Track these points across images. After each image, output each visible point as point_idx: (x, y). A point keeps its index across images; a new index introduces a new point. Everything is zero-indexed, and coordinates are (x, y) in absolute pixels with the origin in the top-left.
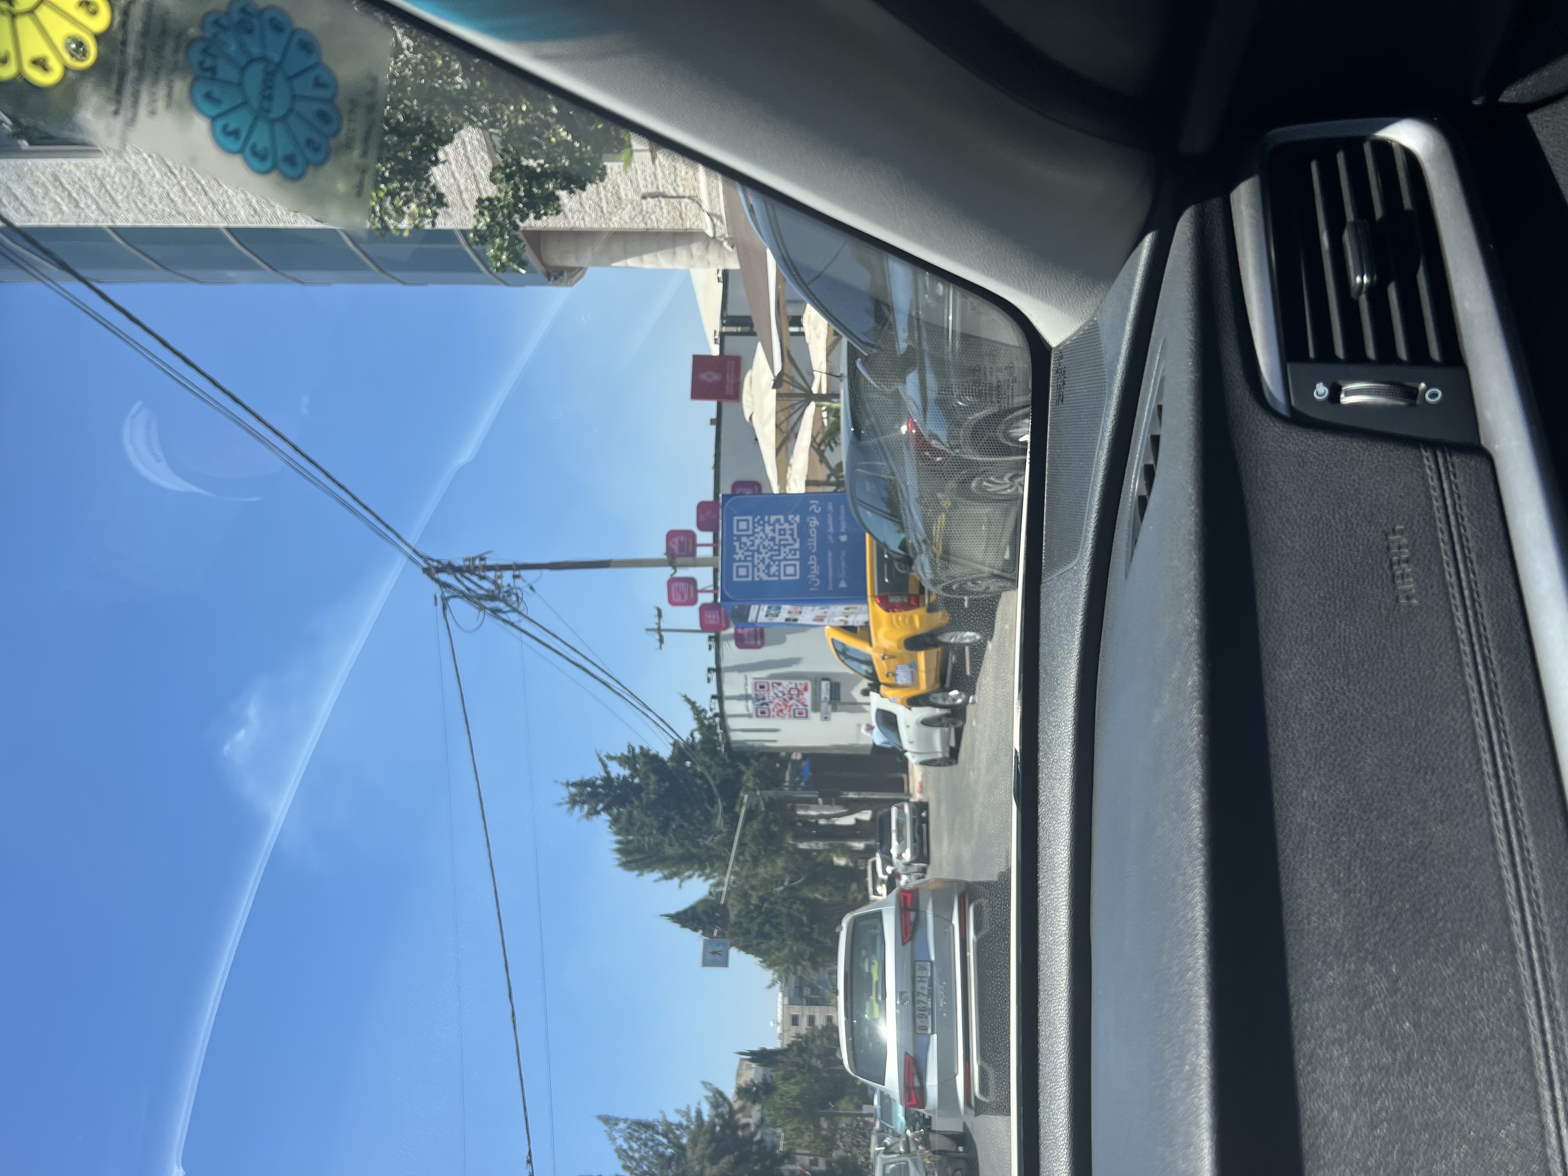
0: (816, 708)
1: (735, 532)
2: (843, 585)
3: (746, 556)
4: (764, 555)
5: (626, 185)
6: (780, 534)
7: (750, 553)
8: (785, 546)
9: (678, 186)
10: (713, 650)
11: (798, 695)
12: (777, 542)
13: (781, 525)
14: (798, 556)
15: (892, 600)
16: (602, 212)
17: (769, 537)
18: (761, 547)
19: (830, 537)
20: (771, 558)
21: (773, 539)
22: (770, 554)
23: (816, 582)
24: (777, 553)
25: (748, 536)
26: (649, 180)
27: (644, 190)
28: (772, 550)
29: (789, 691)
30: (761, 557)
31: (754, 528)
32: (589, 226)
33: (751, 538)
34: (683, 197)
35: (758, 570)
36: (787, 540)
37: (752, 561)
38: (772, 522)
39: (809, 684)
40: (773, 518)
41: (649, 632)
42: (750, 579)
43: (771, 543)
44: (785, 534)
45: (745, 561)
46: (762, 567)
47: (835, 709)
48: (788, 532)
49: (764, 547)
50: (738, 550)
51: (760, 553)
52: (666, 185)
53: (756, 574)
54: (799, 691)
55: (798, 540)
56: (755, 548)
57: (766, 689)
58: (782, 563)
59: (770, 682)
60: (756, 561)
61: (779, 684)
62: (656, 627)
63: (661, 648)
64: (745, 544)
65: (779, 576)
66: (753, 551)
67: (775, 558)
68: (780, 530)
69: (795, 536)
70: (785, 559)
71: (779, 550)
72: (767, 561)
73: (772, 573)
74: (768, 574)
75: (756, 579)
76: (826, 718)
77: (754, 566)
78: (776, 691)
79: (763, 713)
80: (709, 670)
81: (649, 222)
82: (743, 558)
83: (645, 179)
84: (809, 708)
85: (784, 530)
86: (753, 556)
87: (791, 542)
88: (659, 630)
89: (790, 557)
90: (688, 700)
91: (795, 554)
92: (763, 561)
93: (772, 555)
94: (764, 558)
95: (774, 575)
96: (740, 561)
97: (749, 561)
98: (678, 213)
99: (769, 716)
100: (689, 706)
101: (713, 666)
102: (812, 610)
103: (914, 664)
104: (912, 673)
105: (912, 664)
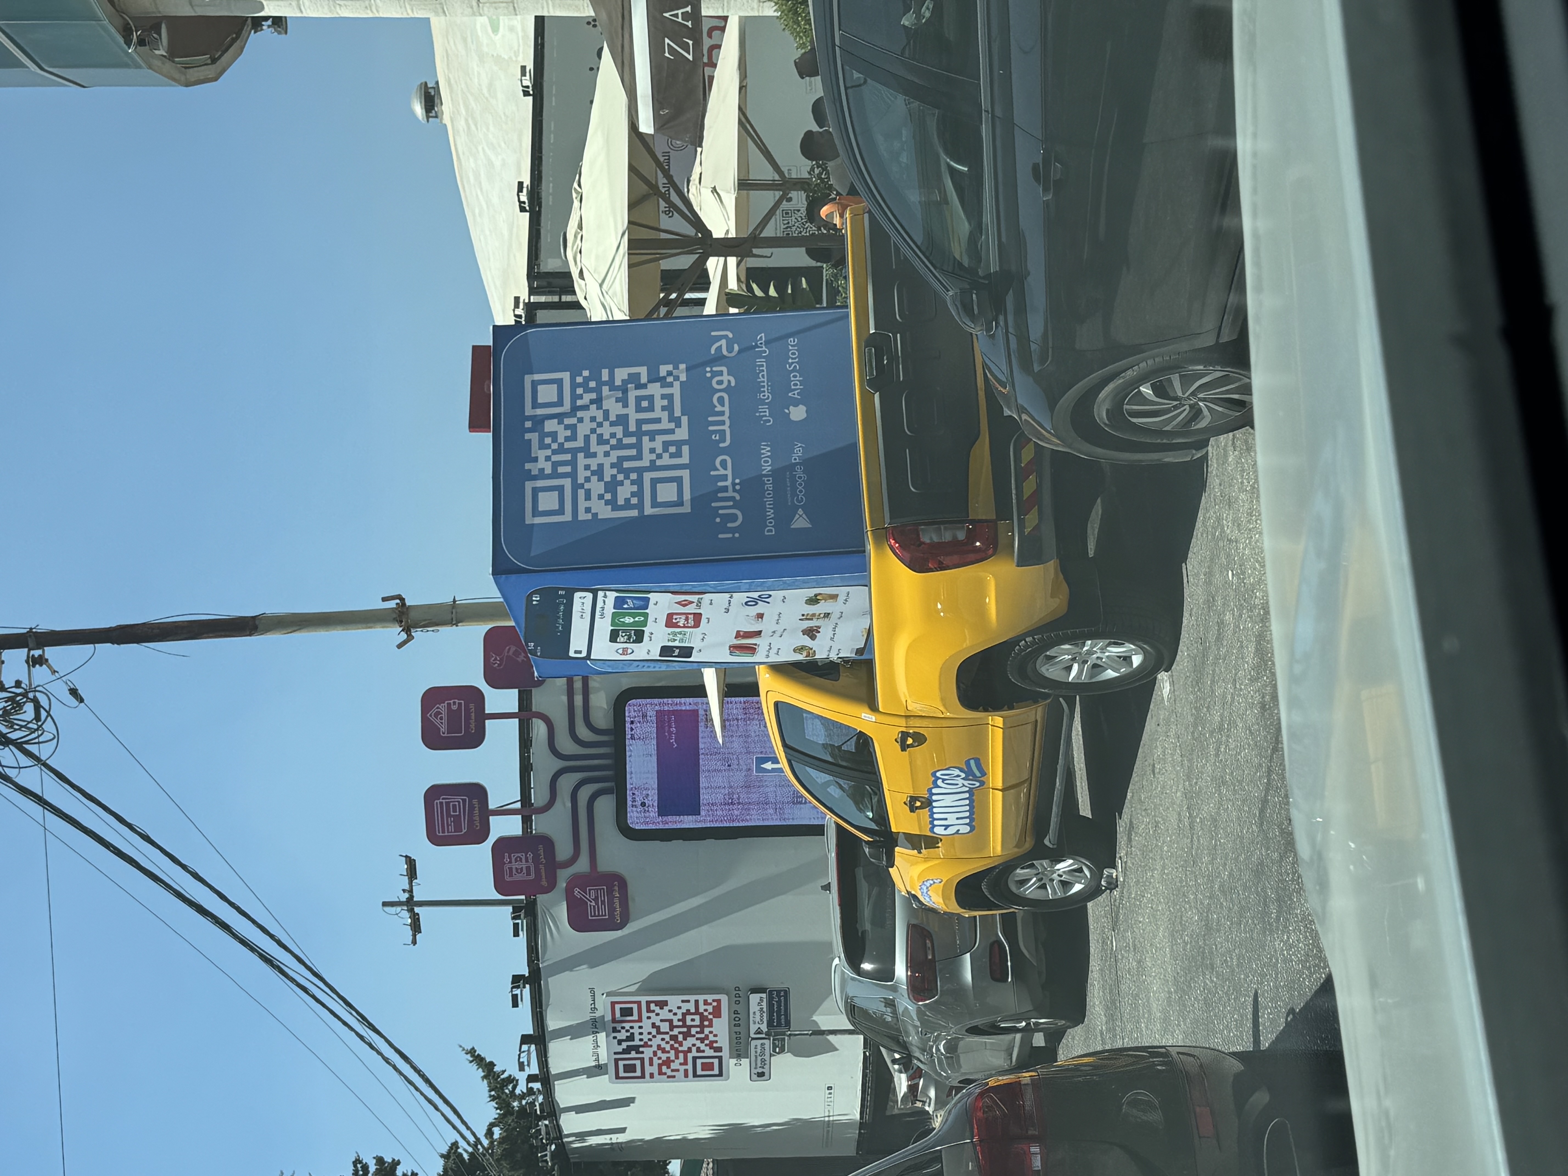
0: (739, 1051)
1: (529, 411)
2: (801, 522)
3: (555, 465)
4: (601, 459)
6: (639, 409)
7: (568, 457)
8: (652, 435)
10: (523, 935)
11: (702, 1027)
12: (632, 428)
13: (640, 386)
14: (685, 459)
15: (928, 536)
17: (613, 418)
18: (594, 438)
19: (764, 411)
20: (617, 465)
21: (622, 420)
22: (615, 455)
23: (734, 518)
24: (633, 452)
25: (560, 417)
28: (620, 446)
29: (683, 1020)
30: (594, 463)
31: (575, 397)
33: (567, 421)
35: (588, 497)
36: (658, 421)
37: (573, 475)
38: (618, 382)
39: (724, 999)
40: (621, 374)
41: (388, 909)
42: (567, 517)
43: (619, 430)
44: (651, 408)
45: (555, 475)
46: (597, 487)
47: (779, 1048)
48: (659, 403)
49: (601, 441)
50: (536, 451)
51: (590, 455)
53: (582, 504)
54: (703, 1018)
55: (685, 420)
56: (580, 443)
57: (635, 1017)
58: (647, 476)
59: (644, 999)
60: (582, 475)
61: (662, 1004)
62: (404, 897)
63: (414, 942)
64: (554, 435)
65: (640, 506)
66: (574, 452)
67: (626, 465)
68: (639, 399)
69: (677, 413)
70: (653, 467)
71: (638, 446)
72: (608, 473)
73: (621, 502)
74: (613, 503)
75: (582, 516)
76: (761, 1075)
77: (576, 487)
78: (656, 1020)
79: (630, 1068)
80: (517, 980)
82: (548, 471)
84: (725, 1054)
85: (651, 398)
86: (573, 463)
87: (665, 425)
88: (410, 903)
89: (666, 460)
90: (478, 1060)
91: (678, 454)
92: (599, 472)
93: (621, 459)
94: (601, 466)
95: (627, 505)
96: (542, 475)
97: (564, 475)
99: (643, 1076)
100: (481, 1073)
101: (524, 970)
102: (727, 611)
103: (978, 761)
104: (971, 791)
105: (972, 762)
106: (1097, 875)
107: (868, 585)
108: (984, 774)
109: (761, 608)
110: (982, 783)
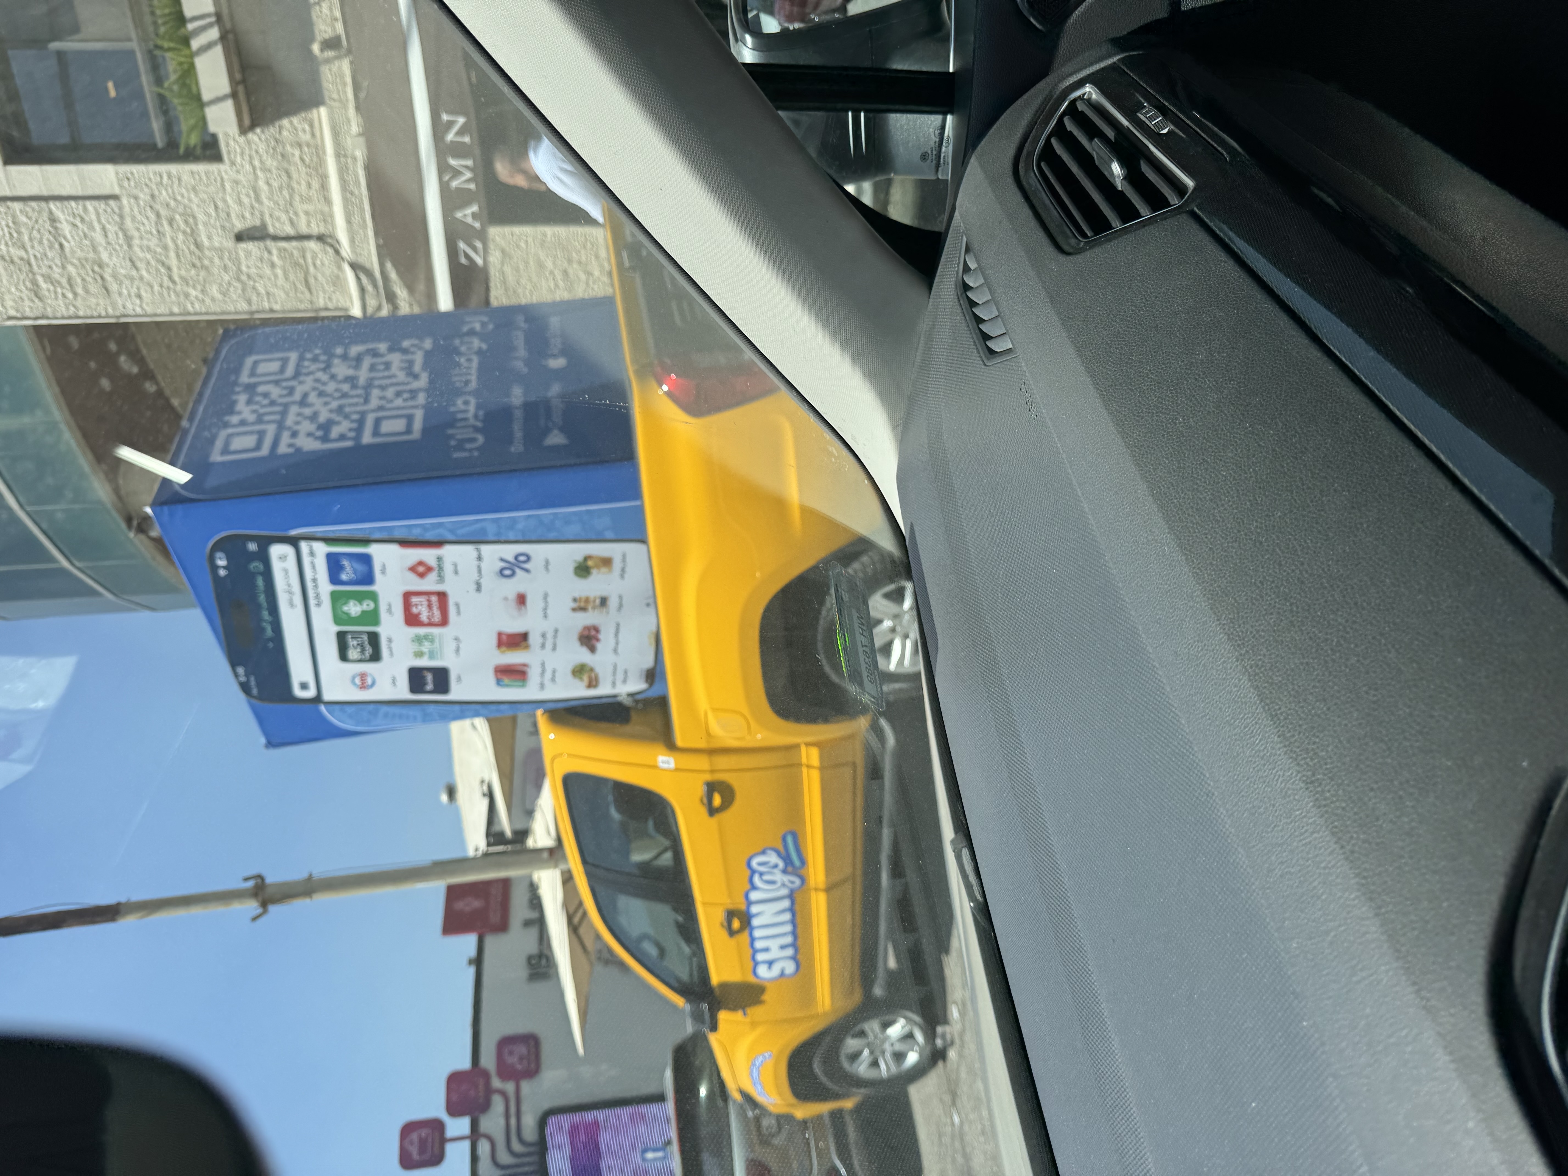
3: (262, 414)
5: (209, 215)
7: (278, 409)
8: (384, 387)
9: (296, 214)
12: (362, 384)
14: (420, 401)
16: (170, 278)
17: (340, 378)
18: (313, 396)
20: (337, 410)
21: (350, 380)
23: (473, 440)
24: (359, 400)
25: (278, 382)
26: (246, 200)
27: (239, 226)
28: (344, 397)
30: (308, 411)
31: (300, 368)
32: (149, 310)
33: (286, 384)
34: (308, 237)
36: (392, 377)
38: (352, 354)
40: (357, 349)
43: (345, 386)
45: (259, 423)
48: (396, 365)
49: (322, 395)
52: (277, 213)
53: (285, 442)
55: (425, 375)
56: (295, 399)
58: (372, 416)
60: (292, 418)
65: (359, 437)
66: (287, 405)
67: (348, 410)
69: (417, 369)
70: (380, 409)
75: (285, 451)
77: (281, 429)
81: (254, 298)
82: (251, 418)
83: (240, 203)
86: (283, 413)
89: (397, 403)
91: (412, 398)
92: (313, 417)
97: (270, 422)
98: (301, 276)
102: (479, 588)
103: (794, 835)
104: (791, 896)
105: (789, 840)
106: (930, 1034)
107: (643, 541)
108: (803, 862)
109: (519, 583)
110: (803, 880)
